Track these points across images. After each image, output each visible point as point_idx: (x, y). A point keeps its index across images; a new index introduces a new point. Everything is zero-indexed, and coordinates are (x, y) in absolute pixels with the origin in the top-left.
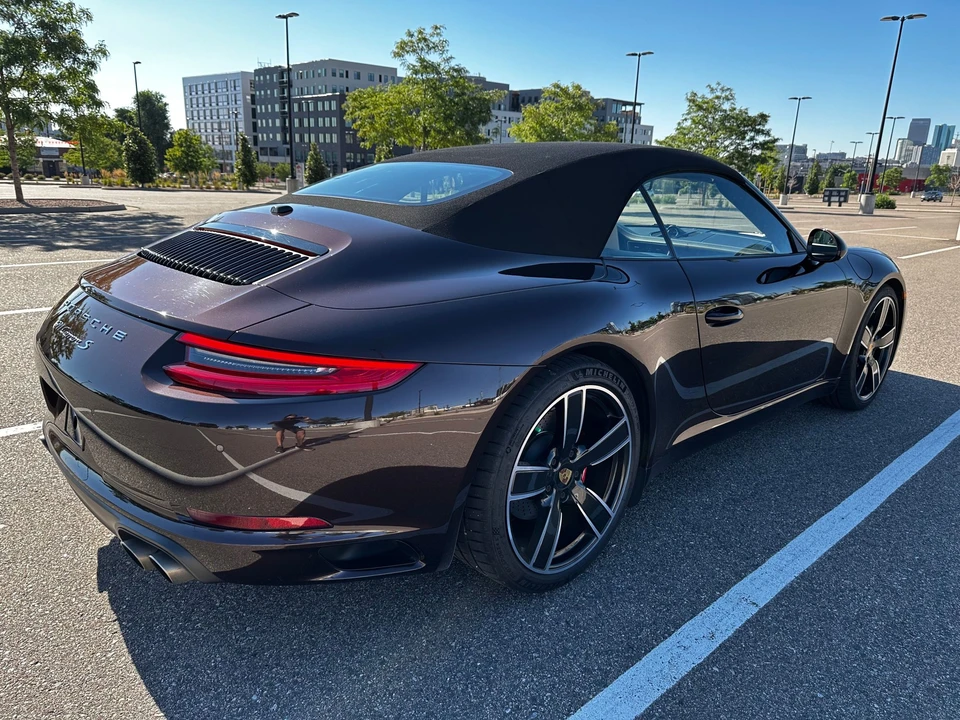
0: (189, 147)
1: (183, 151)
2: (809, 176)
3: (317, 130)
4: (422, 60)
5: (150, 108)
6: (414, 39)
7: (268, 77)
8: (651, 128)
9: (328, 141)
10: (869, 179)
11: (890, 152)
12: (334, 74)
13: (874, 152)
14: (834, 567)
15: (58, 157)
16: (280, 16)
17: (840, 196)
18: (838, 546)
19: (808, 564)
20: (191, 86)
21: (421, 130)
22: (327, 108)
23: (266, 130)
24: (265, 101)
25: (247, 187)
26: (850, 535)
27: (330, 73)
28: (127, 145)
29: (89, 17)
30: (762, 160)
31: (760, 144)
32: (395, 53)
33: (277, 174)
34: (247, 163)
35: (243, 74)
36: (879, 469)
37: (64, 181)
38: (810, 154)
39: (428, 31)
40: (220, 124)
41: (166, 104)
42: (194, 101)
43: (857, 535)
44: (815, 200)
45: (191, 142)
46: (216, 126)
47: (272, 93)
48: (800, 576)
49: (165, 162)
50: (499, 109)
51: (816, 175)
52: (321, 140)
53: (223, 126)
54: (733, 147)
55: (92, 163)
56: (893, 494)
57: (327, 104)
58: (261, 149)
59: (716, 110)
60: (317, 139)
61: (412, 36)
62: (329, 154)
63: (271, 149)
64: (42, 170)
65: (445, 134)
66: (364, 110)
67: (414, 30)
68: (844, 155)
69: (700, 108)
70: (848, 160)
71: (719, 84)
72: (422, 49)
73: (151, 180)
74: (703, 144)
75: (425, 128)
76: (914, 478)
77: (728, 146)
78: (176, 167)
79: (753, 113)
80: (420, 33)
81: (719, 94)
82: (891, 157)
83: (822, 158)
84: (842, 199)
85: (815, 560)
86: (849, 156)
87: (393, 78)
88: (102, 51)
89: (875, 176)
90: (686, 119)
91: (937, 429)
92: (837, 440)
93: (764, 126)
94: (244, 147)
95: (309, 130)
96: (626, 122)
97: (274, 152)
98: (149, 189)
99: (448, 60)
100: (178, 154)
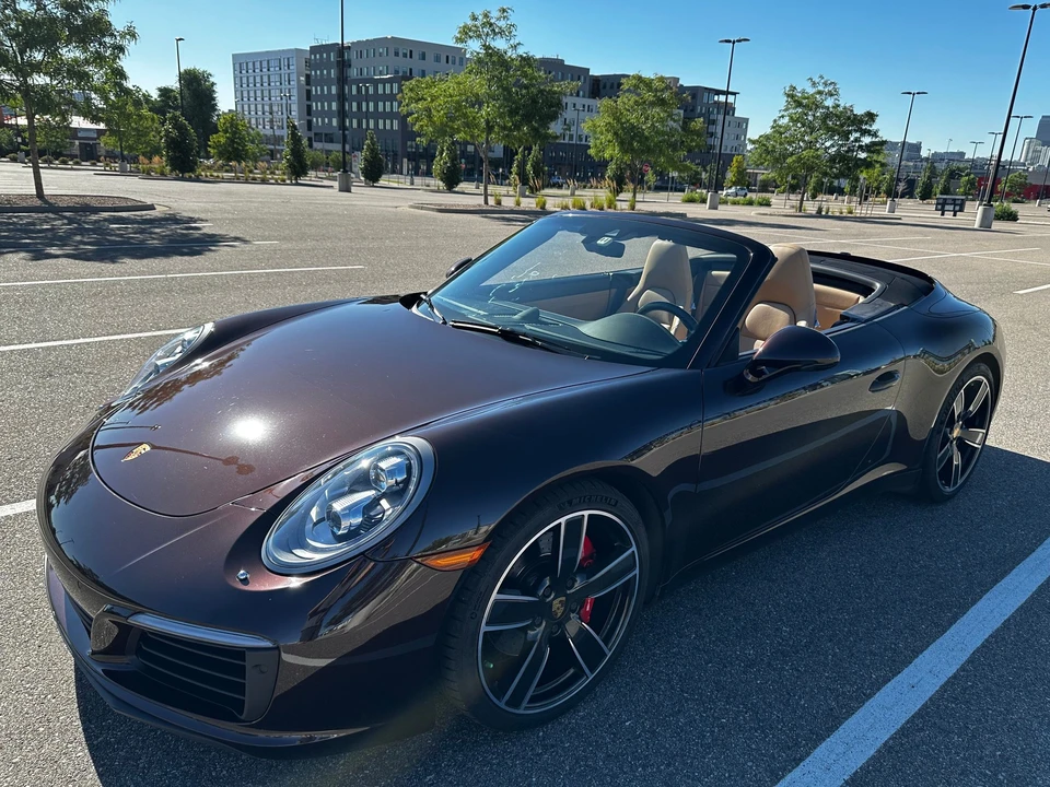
0: (235, 133)
1: (227, 138)
2: (922, 179)
3: (377, 115)
4: (487, 47)
5: (196, 88)
6: (478, 23)
7: (325, 55)
8: (746, 121)
9: (388, 127)
10: (989, 183)
11: (1015, 153)
12: (397, 54)
13: (996, 153)
14: (894, 766)
15: (95, 139)
17: (955, 205)
18: (903, 732)
19: (862, 761)
20: (242, 64)
21: (483, 125)
22: (388, 91)
23: (323, 114)
24: (322, 82)
25: (296, 179)
26: (920, 714)
27: (392, 52)
28: (166, 130)
30: (868, 164)
31: (866, 145)
32: (457, 38)
33: (331, 163)
34: (297, 152)
35: (298, 51)
36: (964, 609)
37: (100, 166)
38: (924, 153)
39: (495, 14)
40: (271, 106)
41: (213, 84)
42: (244, 80)
43: (928, 713)
44: (927, 207)
45: (237, 128)
46: (267, 108)
47: (329, 73)
48: (852, 779)
49: (209, 149)
50: (578, 95)
51: (929, 178)
52: (381, 127)
53: (275, 109)
54: (834, 149)
55: (131, 148)
56: (978, 650)
57: (388, 86)
58: (316, 134)
59: (817, 107)
60: (376, 124)
61: (474, 18)
62: (389, 142)
63: (326, 135)
64: (78, 153)
65: (510, 130)
66: (421, 102)
67: (479, 13)
68: (963, 154)
69: (799, 104)
70: (968, 161)
71: (822, 77)
72: (487, 35)
74: (801, 144)
75: (487, 122)
76: (1006, 625)
77: (829, 148)
78: (221, 155)
79: (859, 111)
80: (486, 16)
81: (821, 88)
82: (1016, 158)
83: (937, 157)
84: (957, 208)
85: (872, 752)
86: (969, 156)
87: (461, 60)
88: (131, 34)
89: (996, 181)
90: (783, 116)
91: (1040, 549)
92: (918, 562)
93: (871, 126)
94: (294, 135)
95: (367, 115)
96: (718, 113)
97: (330, 139)
99: (515, 47)
100: (223, 140)
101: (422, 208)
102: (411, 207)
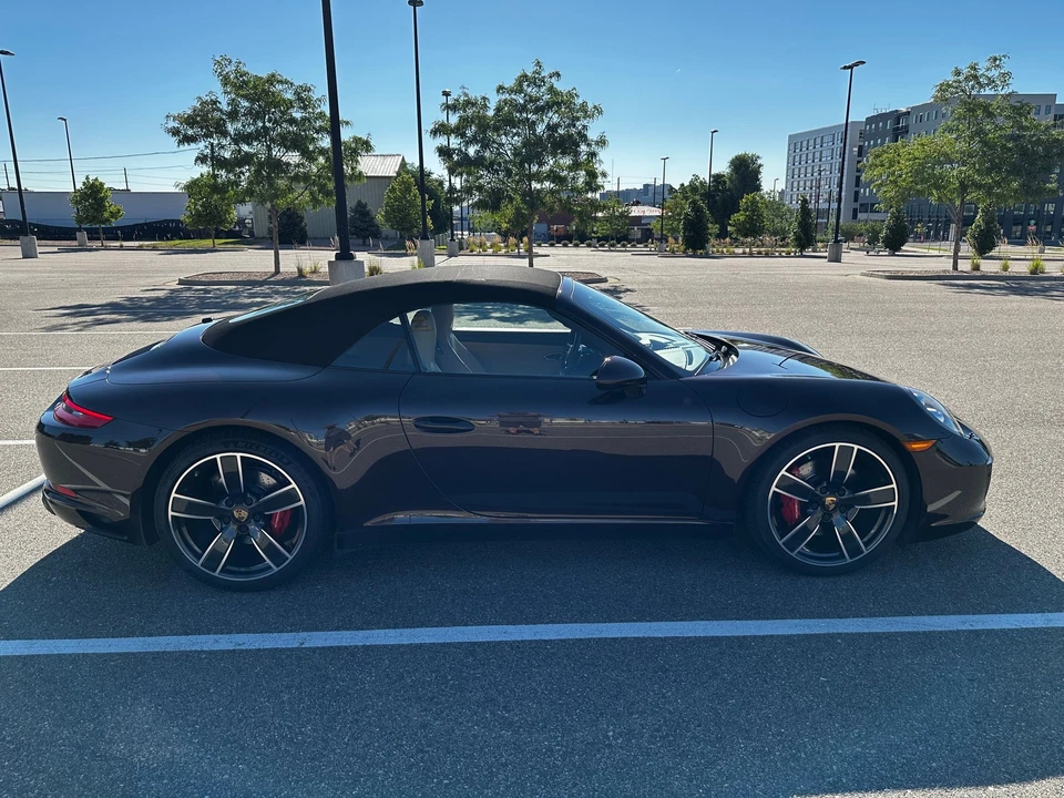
0: (754, 211)
1: (747, 216)
5: (744, 171)
6: (961, 78)
7: (881, 124)
16: (845, 68)
20: (797, 143)
25: (801, 251)
29: (600, 112)
40: (820, 181)
41: (760, 166)
42: (797, 159)
45: (757, 206)
46: (815, 183)
47: (883, 142)
53: (823, 182)
58: (861, 205)
61: (958, 73)
64: (640, 237)
67: (964, 66)
73: (703, 248)
75: (962, 183)
80: (974, 68)
98: (701, 256)
100: (742, 218)
101: (872, 276)
102: (863, 274)
